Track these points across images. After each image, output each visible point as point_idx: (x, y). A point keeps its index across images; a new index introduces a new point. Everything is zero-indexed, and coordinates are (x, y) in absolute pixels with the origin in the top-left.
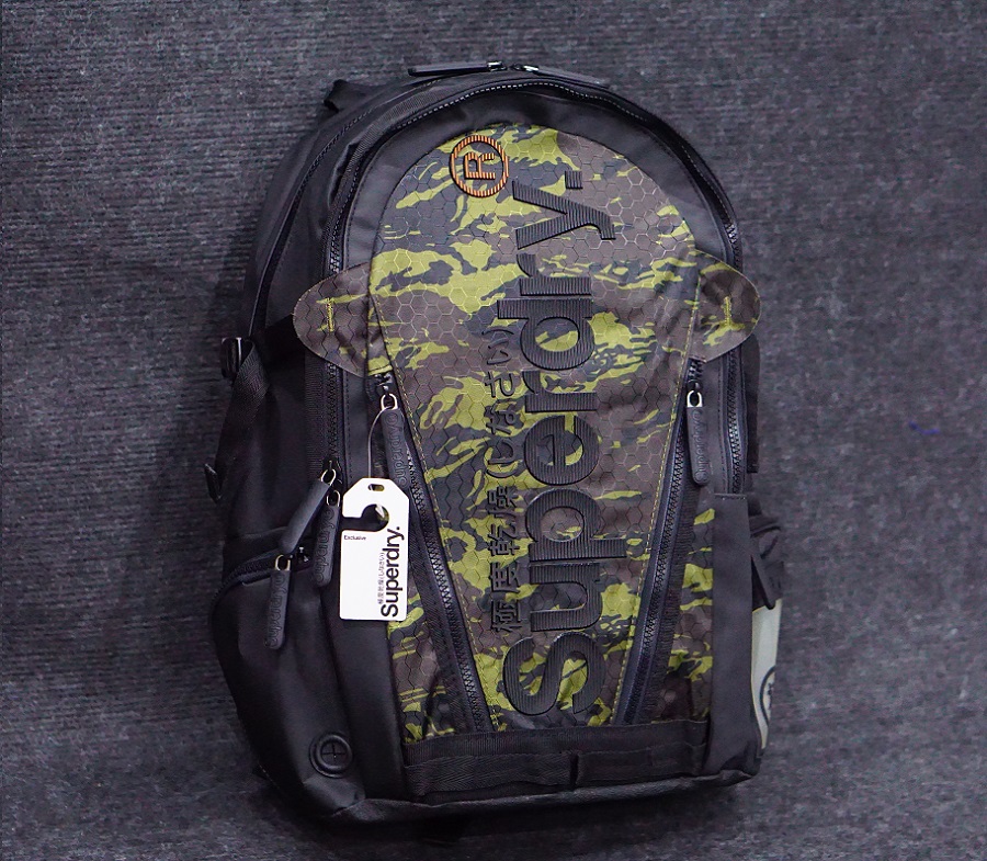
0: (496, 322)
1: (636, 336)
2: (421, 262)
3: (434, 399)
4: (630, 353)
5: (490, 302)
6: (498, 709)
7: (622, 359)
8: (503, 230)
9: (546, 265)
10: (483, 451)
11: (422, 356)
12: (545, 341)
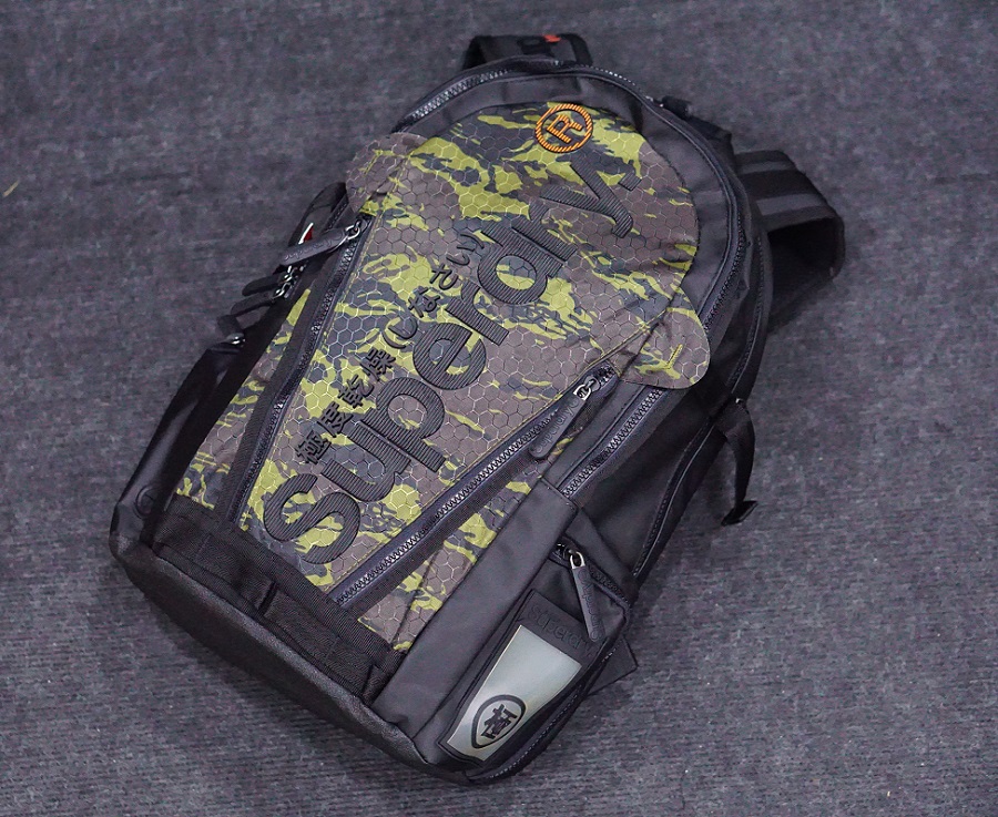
0: (478, 234)
1: (576, 315)
2: (463, 161)
3: (389, 256)
4: (561, 324)
5: (487, 218)
6: (252, 511)
7: (550, 323)
8: (540, 180)
9: (551, 221)
10: (392, 317)
11: (405, 222)
12: (505, 272)
